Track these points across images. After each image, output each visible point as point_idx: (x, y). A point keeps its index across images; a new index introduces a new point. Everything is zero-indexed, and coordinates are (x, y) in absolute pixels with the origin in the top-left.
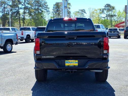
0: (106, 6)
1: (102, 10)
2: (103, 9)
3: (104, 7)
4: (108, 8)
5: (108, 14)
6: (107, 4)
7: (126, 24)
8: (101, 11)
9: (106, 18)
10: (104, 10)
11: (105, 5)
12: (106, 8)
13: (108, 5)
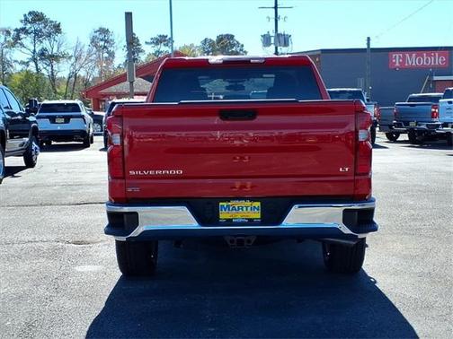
0: (30, 18)
1: (12, 33)
2: (16, 30)
3: (21, 21)
4: (36, 26)
5: (37, 50)
6: (30, 13)
7: (132, 87)
8: (10, 39)
9: (32, 64)
10: (22, 36)
11: (25, 15)
12: (28, 26)
13: (37, 17)
